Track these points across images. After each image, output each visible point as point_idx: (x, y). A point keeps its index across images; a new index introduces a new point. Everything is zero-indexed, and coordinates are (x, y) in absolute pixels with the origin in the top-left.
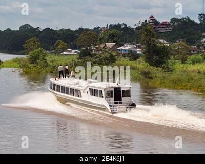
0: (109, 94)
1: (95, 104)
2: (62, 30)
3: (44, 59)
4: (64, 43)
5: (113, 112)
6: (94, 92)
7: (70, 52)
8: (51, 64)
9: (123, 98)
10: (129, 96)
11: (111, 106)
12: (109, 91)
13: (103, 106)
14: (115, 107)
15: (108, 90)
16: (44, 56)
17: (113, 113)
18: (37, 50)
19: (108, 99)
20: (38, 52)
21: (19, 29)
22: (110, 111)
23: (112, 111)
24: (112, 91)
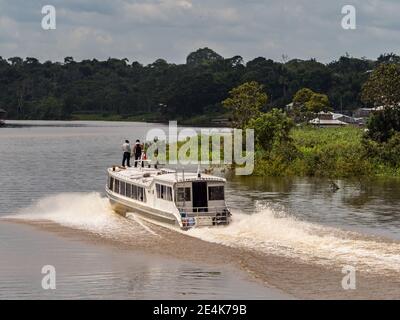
0: (182, 194)
1: (162, 213)
2: (294, 62)
3: (287, 139)
4: (319, 95)
5: (186, 227)
6: (162, 190)
7: (330, 117)
8: (304, 149)
9: (210, 202)
10: (222, 198)
11: (183, 215)
12: (182, 189)
13: (171, 215)
14: (191, 219)
15: (181, 186)
16: (287, 130)
17: (186, 229)
18: (268, 115)
19: (181, 203)
20: (269, 119)
21: (185, 62)
22: (181, 225)
23: (184, 225)
24: (188, 189)
